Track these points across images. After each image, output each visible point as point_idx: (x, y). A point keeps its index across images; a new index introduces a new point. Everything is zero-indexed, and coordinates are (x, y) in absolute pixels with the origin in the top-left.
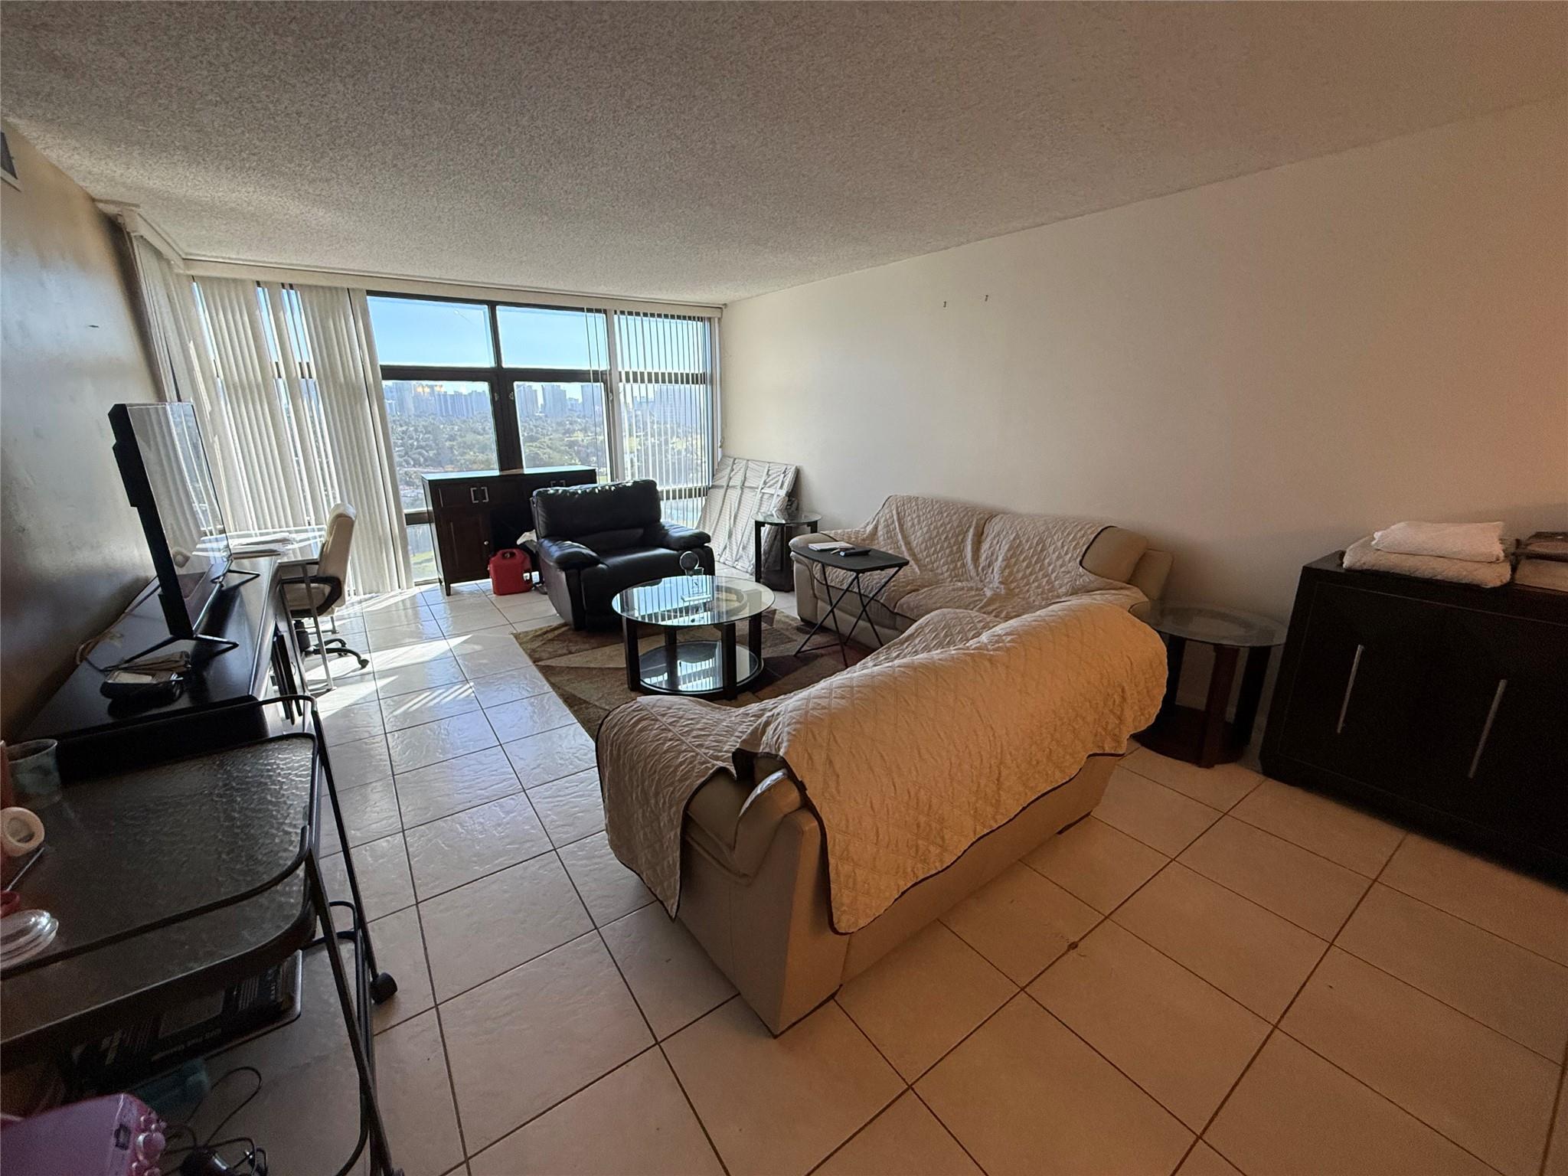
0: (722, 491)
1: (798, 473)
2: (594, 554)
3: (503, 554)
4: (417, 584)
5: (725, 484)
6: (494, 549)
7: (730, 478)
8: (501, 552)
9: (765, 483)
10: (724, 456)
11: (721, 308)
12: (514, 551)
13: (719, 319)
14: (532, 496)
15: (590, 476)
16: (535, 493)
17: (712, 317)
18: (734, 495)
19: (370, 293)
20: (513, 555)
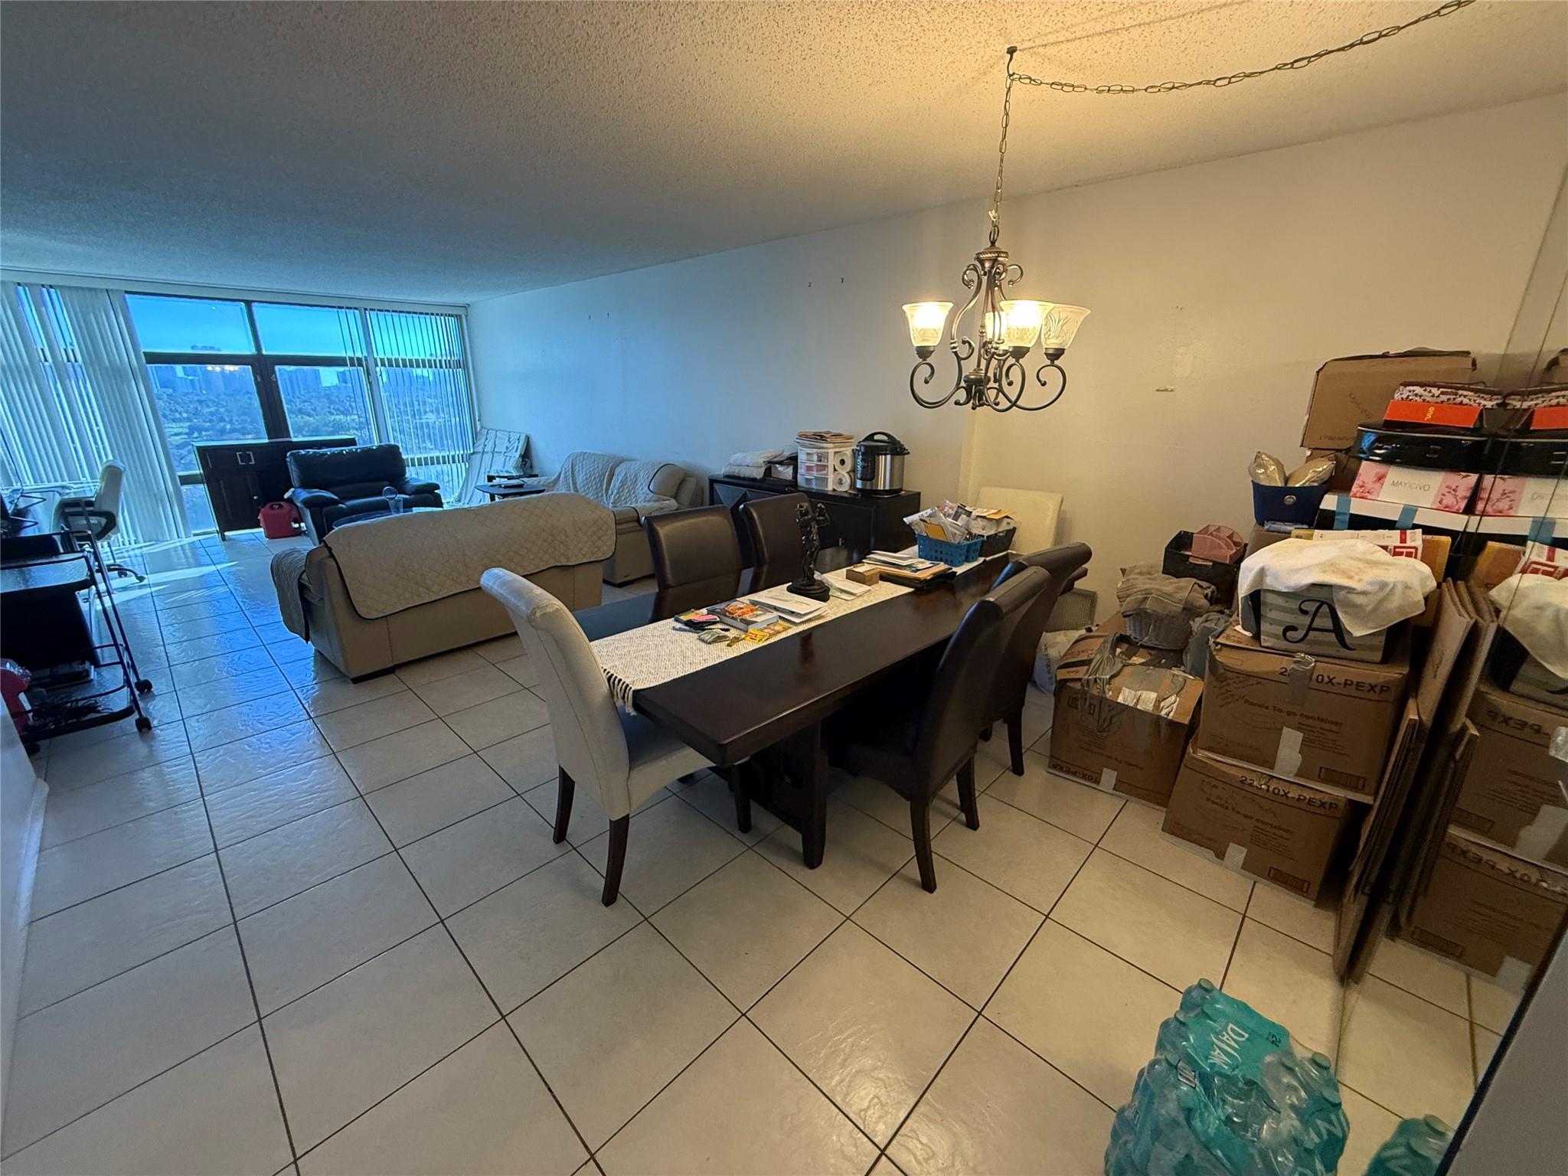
0: (479, 455)
1: (528, 440)
2: (336, 497)
3: (272, 506)
4: (195, 535)
5: (481, 451)
6: (263, 502)
7: (485, 446)
8: (270, 504)
9: (507, 448)
10: (482, 427)
11: (466, 307)
12: (282, 503)
13: (466, 316)
14: (286, 457)
15: (352, 442)
16: (288, 454)
17: (460, 315)
18: (487, 457)
19: (126, 292)
20: (281, 506)
